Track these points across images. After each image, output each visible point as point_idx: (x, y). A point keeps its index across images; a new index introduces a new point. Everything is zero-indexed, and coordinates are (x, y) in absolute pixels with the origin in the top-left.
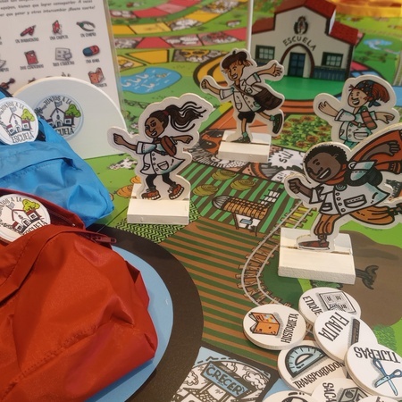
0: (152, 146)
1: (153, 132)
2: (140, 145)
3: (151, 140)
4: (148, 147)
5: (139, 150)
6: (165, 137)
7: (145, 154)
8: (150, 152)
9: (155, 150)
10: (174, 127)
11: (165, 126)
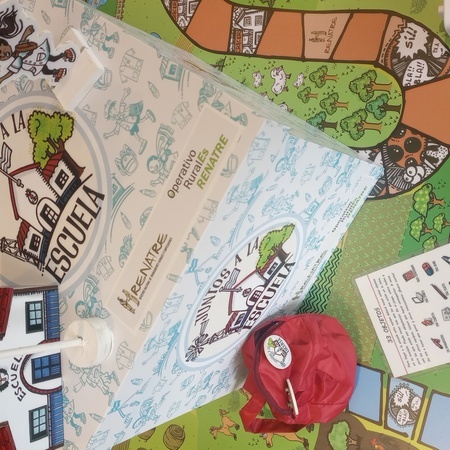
0: (18, 60)
1: (5, 55)
2: (11, 68)
3: (12, 59)
4: (17, 63)
5: (16, 71)
6: (16, 47)
7: (21, 67)
8: (22, 63)
9: (22, 59)
10: (11, 37)
11: (6, 44)
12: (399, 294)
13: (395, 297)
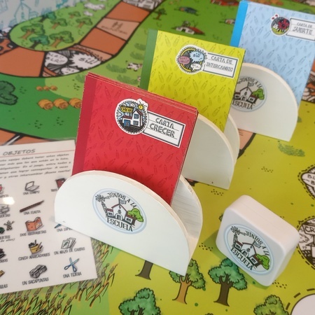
12: (44, 171)
13: (41, 167)
